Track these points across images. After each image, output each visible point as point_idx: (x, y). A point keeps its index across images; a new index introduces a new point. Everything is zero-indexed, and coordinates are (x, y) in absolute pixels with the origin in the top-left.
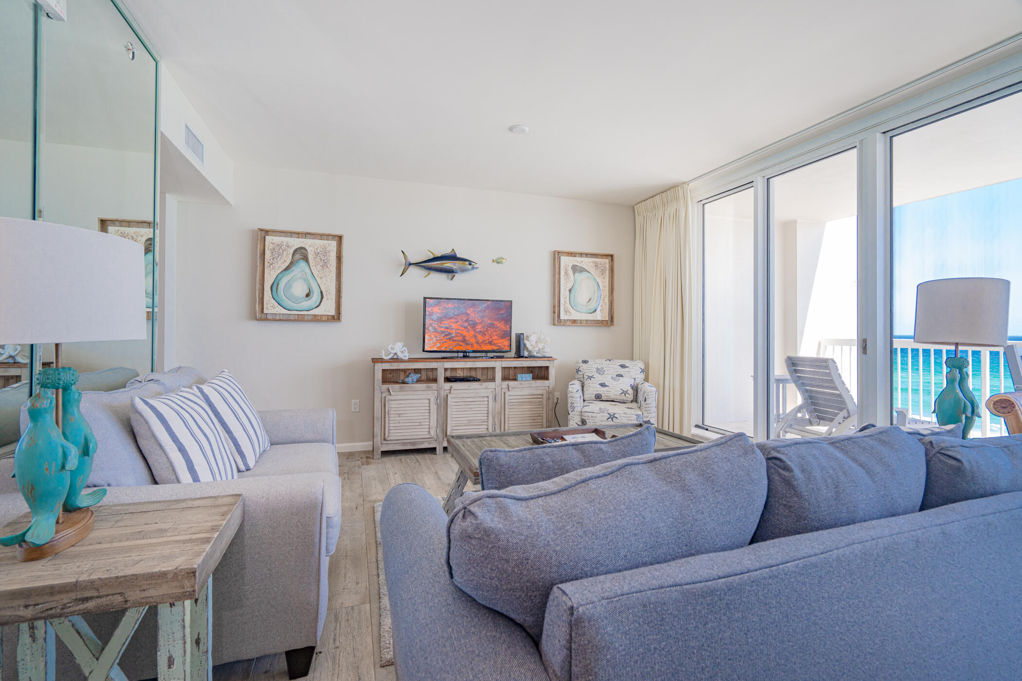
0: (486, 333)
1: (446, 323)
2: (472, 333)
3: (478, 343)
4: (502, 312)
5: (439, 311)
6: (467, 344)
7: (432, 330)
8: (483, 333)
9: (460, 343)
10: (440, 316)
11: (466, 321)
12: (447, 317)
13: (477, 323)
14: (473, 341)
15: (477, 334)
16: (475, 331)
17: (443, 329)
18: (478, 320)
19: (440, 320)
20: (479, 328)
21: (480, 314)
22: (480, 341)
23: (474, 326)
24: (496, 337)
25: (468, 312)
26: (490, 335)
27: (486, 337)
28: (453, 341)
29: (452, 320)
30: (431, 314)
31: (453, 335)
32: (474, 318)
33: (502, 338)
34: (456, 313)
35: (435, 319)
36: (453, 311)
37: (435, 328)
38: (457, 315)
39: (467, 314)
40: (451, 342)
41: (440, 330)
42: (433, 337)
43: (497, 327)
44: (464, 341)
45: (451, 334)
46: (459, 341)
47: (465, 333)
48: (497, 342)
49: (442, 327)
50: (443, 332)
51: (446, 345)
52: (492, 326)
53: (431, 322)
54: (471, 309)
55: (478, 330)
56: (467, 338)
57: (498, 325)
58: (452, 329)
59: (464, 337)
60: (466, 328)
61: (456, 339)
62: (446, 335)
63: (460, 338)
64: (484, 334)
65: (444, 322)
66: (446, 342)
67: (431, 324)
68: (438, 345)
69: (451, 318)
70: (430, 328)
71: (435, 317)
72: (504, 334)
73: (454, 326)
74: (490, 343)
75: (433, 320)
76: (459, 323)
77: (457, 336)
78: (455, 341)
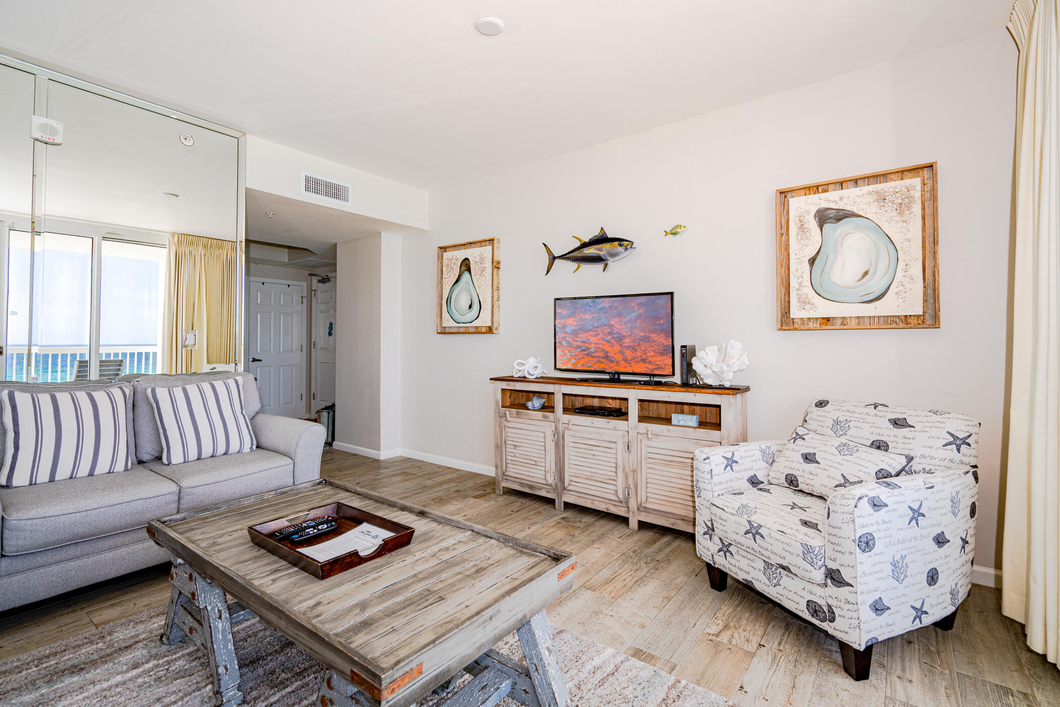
0: (638, 348)
1: (583, 337)
2: (617, 348)
3: (625, 360)
4: (661, 322)
5: (574, 323)
6: (611, 361)
7: (566, 345)
8: (633, 349)
9: (601, 360)
10: (575, 328)
11: (609, 334)
12: (583, 330)
13: (625, 336)
14: (619, 357)
15: (625, 350)
16: (621, 345)
17: (579, 344)
18: (626, 332)
19: (575, 333)
20: (627, 342)
21: (628, 325)
22: (629, 358)
23: (620, 339)
24: (652, 354)
25: (612, 323)
26: (644, 351)
27: (638, 353)
28: (592, 357)
29: (591, 333)
30: (564, 327)
31: (592, 350)
32: (621, 330)
33: (662, 354)
34: (595, 325)
35: (569, 332)
36: (593, 322)
37: (568, 342)
38: (597, 327)
39: (610, 326)
40: (589, 358)
41: (575, 344)
42: (567, 352)
43: (654, 341)
44: (607, 357)
45: (588, 349)
46: (600, 357)
47: (607, 348)
48: (655, 359)
49: (577, 341)
50: (578, 347)
51: (583, 361)
52: (646, 339)
53: (564, 335)
54: (616, 320)
55: (626, 345)
56: (610, 355)
57: (656, 339)
58: (590, 343)
59: (607, 353)
60: (609, 342)
61: (596, 354)
62: (583, 350)
63: (601, 354)
64: (635, 349)
65: (580, 335)
66: (583, 358)
67: (564, 338)
68: (573, 361)
69: (589, 331)
70: (564, 342)
71: (568, 330)
72: (664, 350)
73: (592, 339)
74: (644, 361)
75: (566, 333)
76: (599, 337)
77: (596, 351)
78: (594, 357)
